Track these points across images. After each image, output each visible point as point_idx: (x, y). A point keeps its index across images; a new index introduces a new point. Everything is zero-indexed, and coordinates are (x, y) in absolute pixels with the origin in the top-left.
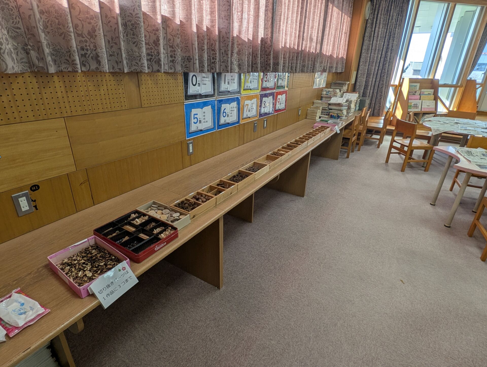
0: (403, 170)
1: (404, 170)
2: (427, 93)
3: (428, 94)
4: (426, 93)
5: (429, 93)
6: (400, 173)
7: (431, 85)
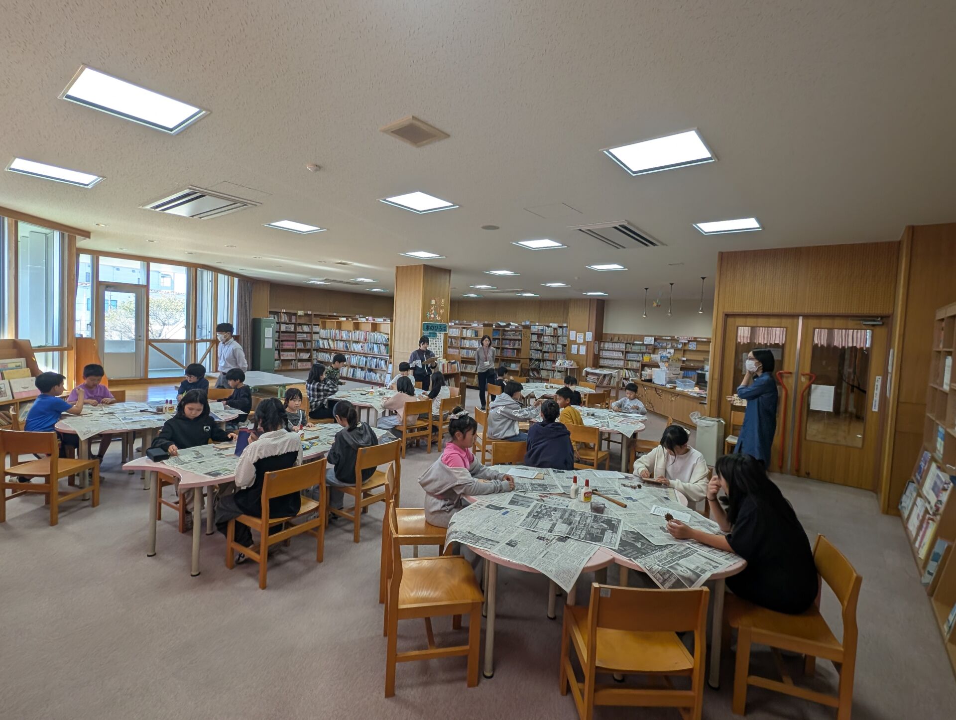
0: (53, 522)
1: (57, 519)
2: (13, 365)
3: (16, 366)
4: (10, 366)
5: (18, 364)
6: (51, 529)
7: (15, 350)
